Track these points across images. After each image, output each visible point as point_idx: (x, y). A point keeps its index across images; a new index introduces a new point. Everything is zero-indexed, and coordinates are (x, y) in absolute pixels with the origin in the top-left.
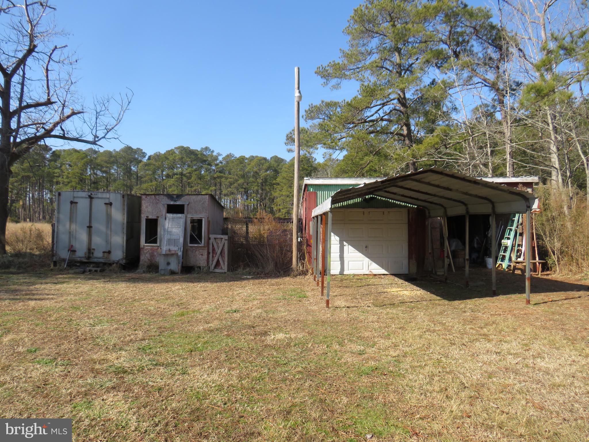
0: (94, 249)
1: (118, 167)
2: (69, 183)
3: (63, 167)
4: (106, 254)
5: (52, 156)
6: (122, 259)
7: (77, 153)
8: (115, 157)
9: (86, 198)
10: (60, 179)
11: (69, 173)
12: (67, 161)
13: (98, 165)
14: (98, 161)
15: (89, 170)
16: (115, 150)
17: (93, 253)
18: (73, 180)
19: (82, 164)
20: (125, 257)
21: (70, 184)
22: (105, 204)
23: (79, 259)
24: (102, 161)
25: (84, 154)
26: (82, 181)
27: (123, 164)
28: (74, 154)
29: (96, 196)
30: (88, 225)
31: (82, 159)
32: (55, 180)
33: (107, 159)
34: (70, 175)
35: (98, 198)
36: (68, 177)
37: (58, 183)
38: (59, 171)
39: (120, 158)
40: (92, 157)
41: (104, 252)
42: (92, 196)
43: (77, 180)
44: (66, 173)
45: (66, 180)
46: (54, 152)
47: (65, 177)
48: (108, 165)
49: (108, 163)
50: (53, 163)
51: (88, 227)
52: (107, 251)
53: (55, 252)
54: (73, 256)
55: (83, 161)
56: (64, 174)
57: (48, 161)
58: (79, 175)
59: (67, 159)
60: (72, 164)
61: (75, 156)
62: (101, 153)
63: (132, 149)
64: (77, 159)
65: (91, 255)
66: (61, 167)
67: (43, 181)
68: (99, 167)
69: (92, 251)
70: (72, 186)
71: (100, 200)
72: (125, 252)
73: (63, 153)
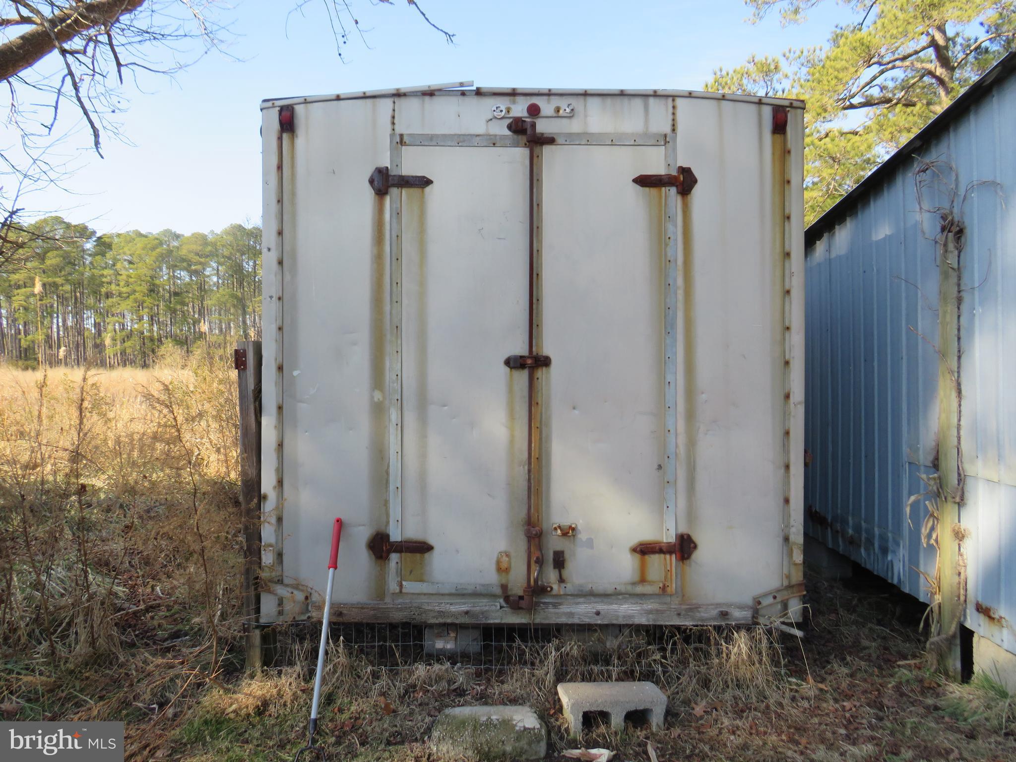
0: (569, 532)
1: (219, 263)
2: (129, 295)
3: (119, 266)
4: (655, 560)
5: (97, 245)
6: (781, 597)
7: (144, 239)
8: (214, 244)
9: (493, 142)
10: (113, 287)
11: (129, 276)
12: (124, 253)
13: (183, 260)
14: (183, 252)
15: (164, 269)
16: (212, 232)
17: (559, 561)
18: (138, 288)
19: (153, 258)
20: (798, 576)
21: (132, 297)
22: (644, 181)
23: (458, 607)
24: (190, 252)
25: (157, 239)
26: (153, 290)
27: (229, 258)
28: (138, 239)
29: (575, 126)
30: (520, 348)
31: (153, 249)
32: (103, 290)
33: (200, 248)
34: (131, 280)
35: (588, 139)
36: (127, 284)
37: (108, 295)
38: (111, 272)
39: (223, 246)
40: (171, 245)
41: (644, 550)
42: (543, 127)
43: (144, 288)
44: (124, 277)
45: (125, 290)
46: (100, 238)
47: (122, 284)
48: (202, 260)
49: (200, 256)
50: (98, 258)
51: (514, 363)
52: (669, 537)
53: (267, 558)
54: (410, 586)
55: (154, 253)
56: (120, 278)
57: (90, 255)
58: (148, 278)
59: (126, 249)
60: (135, 260)
61: (140, 244)
62: (188, 238)
63: (245, 229)
64: (143, 249)
65: (551, 576)
66: (114, 265)
67: (82, 293)
68: (185, 264)
69: (554, 543)
70: (136, 301)
71: (599, 154)
72: (797, 536)
73: (116, 240)
